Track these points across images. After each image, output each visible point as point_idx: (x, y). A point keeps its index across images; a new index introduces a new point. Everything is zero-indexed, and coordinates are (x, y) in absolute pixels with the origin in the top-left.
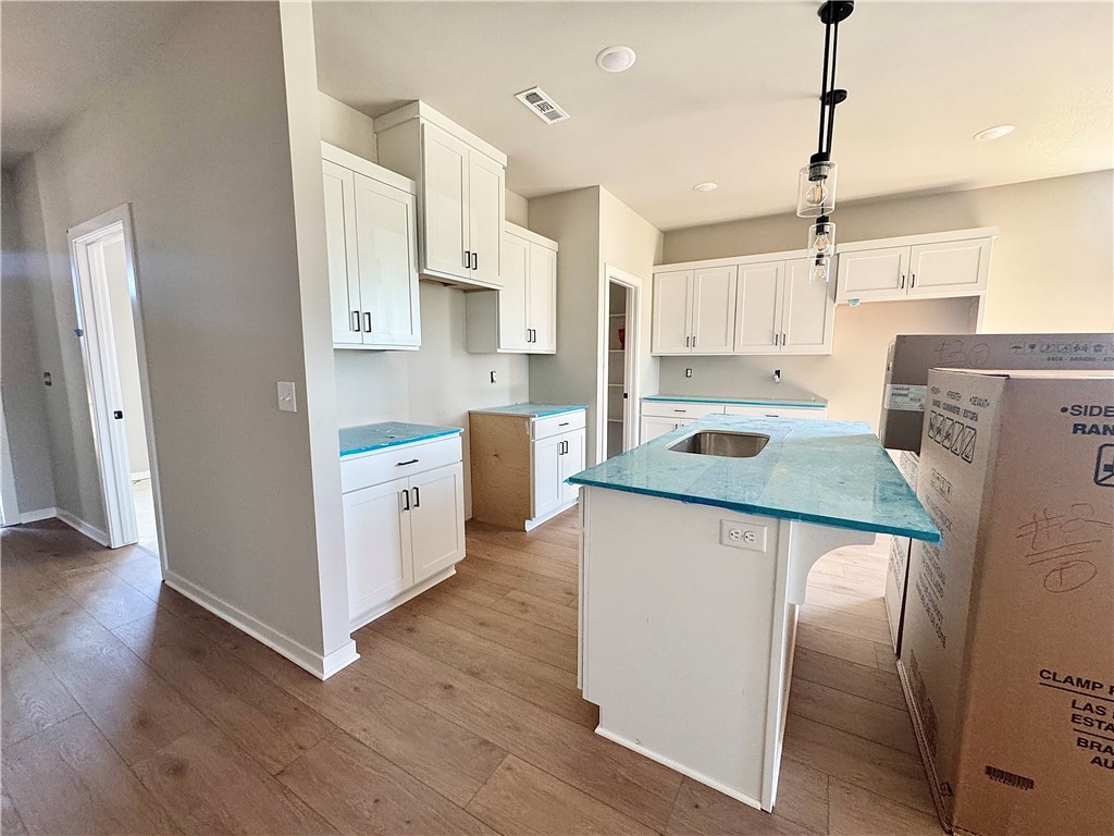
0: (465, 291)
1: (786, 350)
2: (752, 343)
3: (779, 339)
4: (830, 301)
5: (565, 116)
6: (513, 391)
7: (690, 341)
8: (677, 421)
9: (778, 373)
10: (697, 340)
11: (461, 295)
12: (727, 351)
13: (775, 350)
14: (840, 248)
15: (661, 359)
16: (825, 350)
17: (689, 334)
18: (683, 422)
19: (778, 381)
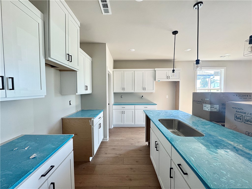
0: (60, 70)
1: (146, 91)
2: (138, 90)
3: (144, 89)
4: (154, 80)
5: (110, 13)
6: (77, 107)
7: (123, 89)
8: (123, 110)
9: (142, 96)
10: (125, 89)
11: (58, 72)
12: (133, 91)
13: (143, 91)
14: (156, 69)
15: (114, 93)
16: (154, 91)
17: (123, 87)
18: (124, 110)
19: (143, 98)
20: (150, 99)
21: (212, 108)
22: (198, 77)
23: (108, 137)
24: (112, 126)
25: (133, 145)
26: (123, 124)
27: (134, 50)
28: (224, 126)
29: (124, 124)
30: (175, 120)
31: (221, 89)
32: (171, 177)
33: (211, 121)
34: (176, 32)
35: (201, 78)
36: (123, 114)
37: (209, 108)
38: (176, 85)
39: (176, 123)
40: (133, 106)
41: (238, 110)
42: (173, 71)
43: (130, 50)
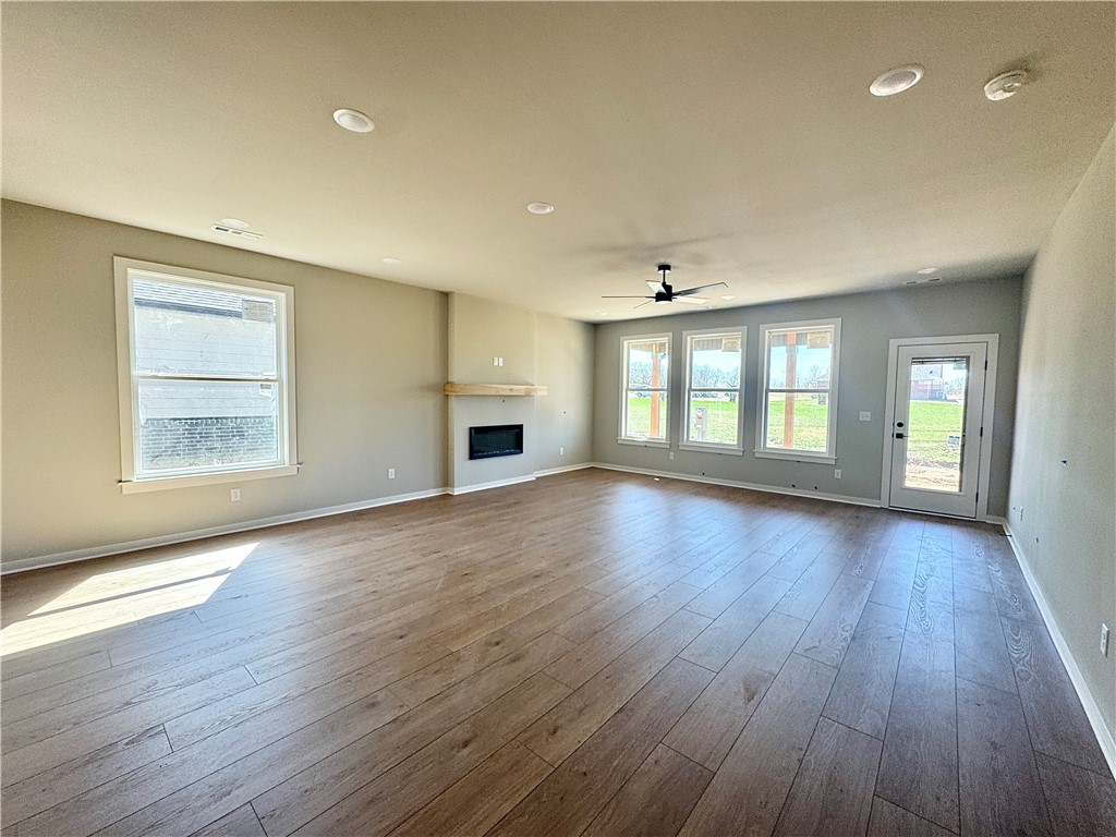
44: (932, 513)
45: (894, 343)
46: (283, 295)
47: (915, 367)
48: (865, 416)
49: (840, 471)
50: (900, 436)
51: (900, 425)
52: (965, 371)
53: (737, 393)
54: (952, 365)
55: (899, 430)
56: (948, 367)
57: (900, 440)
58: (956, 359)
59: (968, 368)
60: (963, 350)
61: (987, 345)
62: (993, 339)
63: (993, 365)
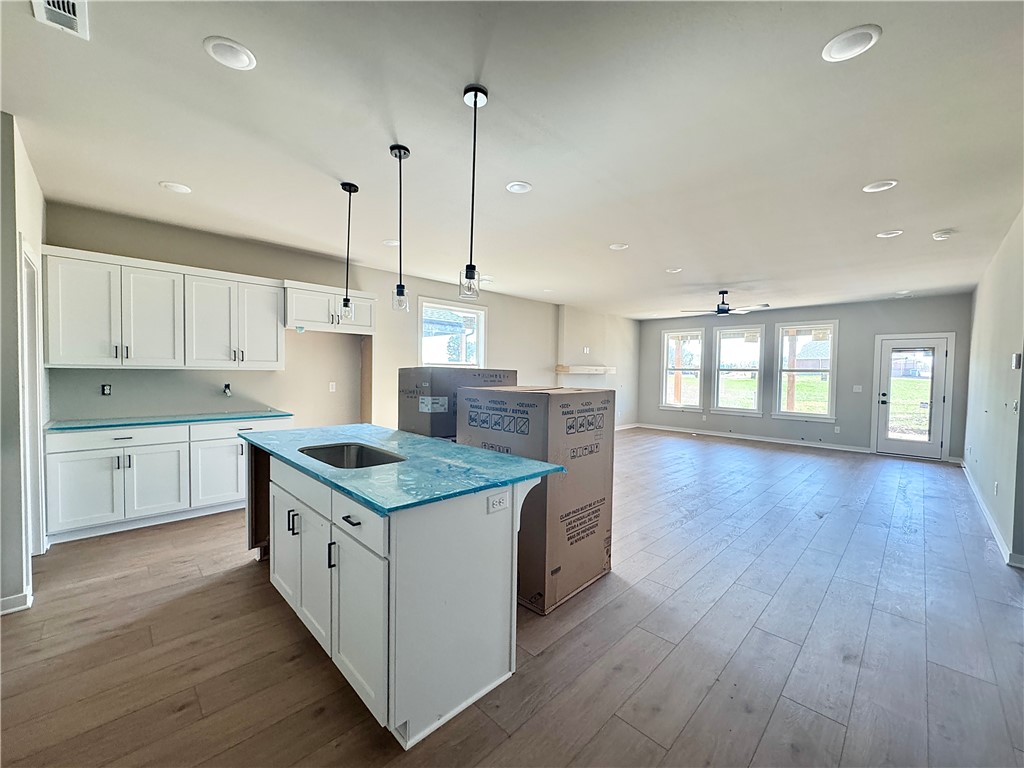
1: (243, 366)
2: (205, 359)
3: (236, 355)
4: (280, 325)
5: (84, 34)
7: (120, 351)
8: (120, 452)
9: (227, 386)
10: (132, 351)
12: (177, 364)
13: (233, 366)
14: (287, 283)
15: (52, 373)
16: (280, 367)
17: (116, 341)
18: (128, 452)
19: (229, 394)
20: (263, 396)
21: (435, 405)
22: (426, 327)
23: (28, 590)
24: (46, 538)
25: (188, 578)
26: (118, 516)
27: (186, 190)
28: (455, 441)
29: (130, 515)
30: (348, 445)
31: (478, 365)
32: (330, 566)
33: (433, 436)
34: (353, 188)
35: (434, 332)
36: (118, 474)
37: (429, 406)
38: (360, 345)
39: (353, 452)
40: (184, 428)
41: (473, 403)
42: (346, 302)
43: (163, 184)
44: (908, 455)
45: (878, 338)
46: (483, 313)
47: (895, 355)
48: (858, 389)
49: (838, 428)
50: (884, 402)
51: (884, 395)
52: (931, 358)
53: (757, 373)
54: (923, 353)
55: (884, 399)
56: (920, 355)
57: (884, 405)
58: (924, 349)
59: (933, 355)
60: (931, 343)
61: (947, 340)
62: (952, 336)
63: (951, 355)
